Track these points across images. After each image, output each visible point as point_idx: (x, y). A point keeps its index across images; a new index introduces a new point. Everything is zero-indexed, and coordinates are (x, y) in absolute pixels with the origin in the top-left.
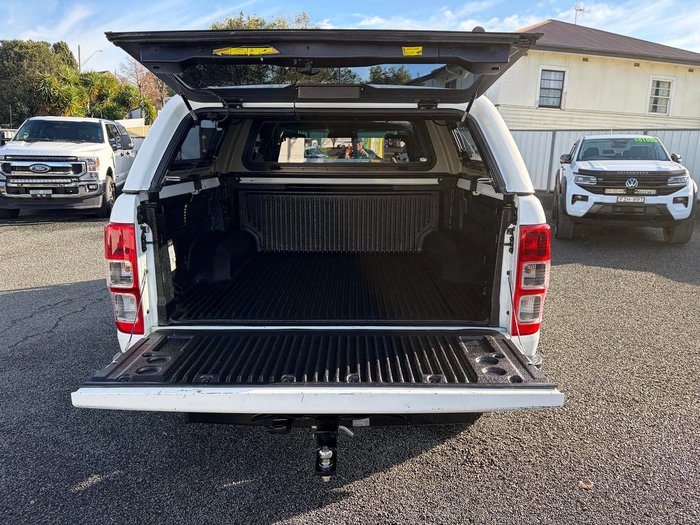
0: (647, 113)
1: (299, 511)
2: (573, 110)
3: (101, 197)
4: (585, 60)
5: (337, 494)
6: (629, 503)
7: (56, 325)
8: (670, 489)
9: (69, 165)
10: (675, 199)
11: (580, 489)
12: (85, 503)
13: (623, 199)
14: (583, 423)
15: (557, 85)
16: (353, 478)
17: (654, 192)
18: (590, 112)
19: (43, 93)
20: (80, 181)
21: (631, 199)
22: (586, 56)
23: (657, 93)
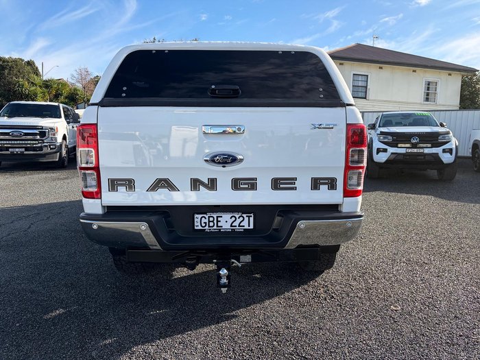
0: (422, 102)
1: (203, 326)
2: (375, 100)
3: (58, 154)
4: (381, 68)
5: (228, 316)
6: (425, 318)
7: (30, 227)
8: (451, 310)
9: (37, 131)
10: (443, 150)
11: (392, 310)
12: (54, 324)
13: (410, 151)
14: (391, 275)
15: (363, 84)
16: (239, 308)
17: (429, 145)
18: (385, 101)
19: (17, 92)
20: (44, 143)
21: (415, 150)
22: (381, 65)
23: (428, 89)
